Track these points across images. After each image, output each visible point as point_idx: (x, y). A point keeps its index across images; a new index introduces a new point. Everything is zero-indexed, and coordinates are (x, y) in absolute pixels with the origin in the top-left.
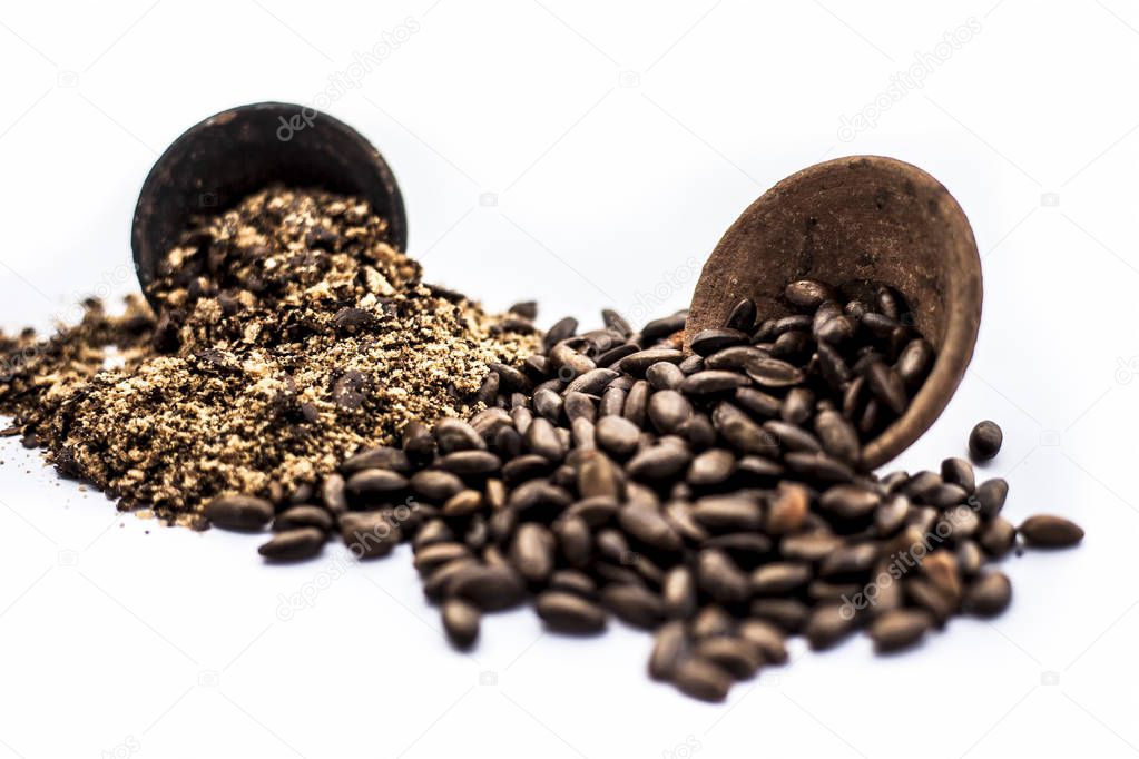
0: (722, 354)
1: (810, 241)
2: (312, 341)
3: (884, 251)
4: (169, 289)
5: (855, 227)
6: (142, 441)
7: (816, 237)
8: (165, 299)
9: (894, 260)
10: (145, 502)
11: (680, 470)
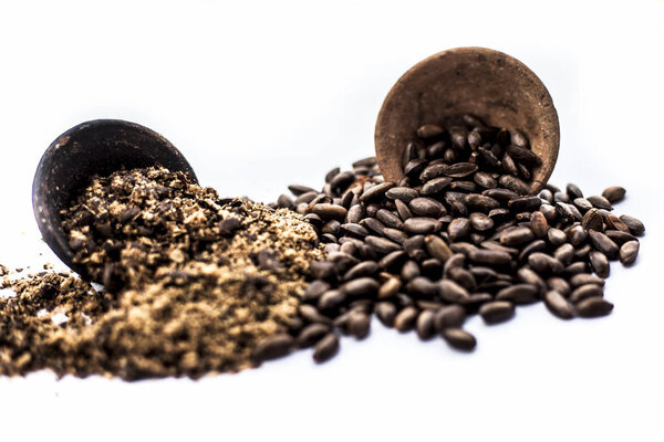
0: (426, 171)
1: (420, 105)
2: (214, 247)
3: (460, 97)
4: (88, 255)
5: (442, 90)
6: (182, 335)
7: (423, 101)
8: (90, 261)
9: (468, 100)
10: (207, 369)
11: (472, 228)
